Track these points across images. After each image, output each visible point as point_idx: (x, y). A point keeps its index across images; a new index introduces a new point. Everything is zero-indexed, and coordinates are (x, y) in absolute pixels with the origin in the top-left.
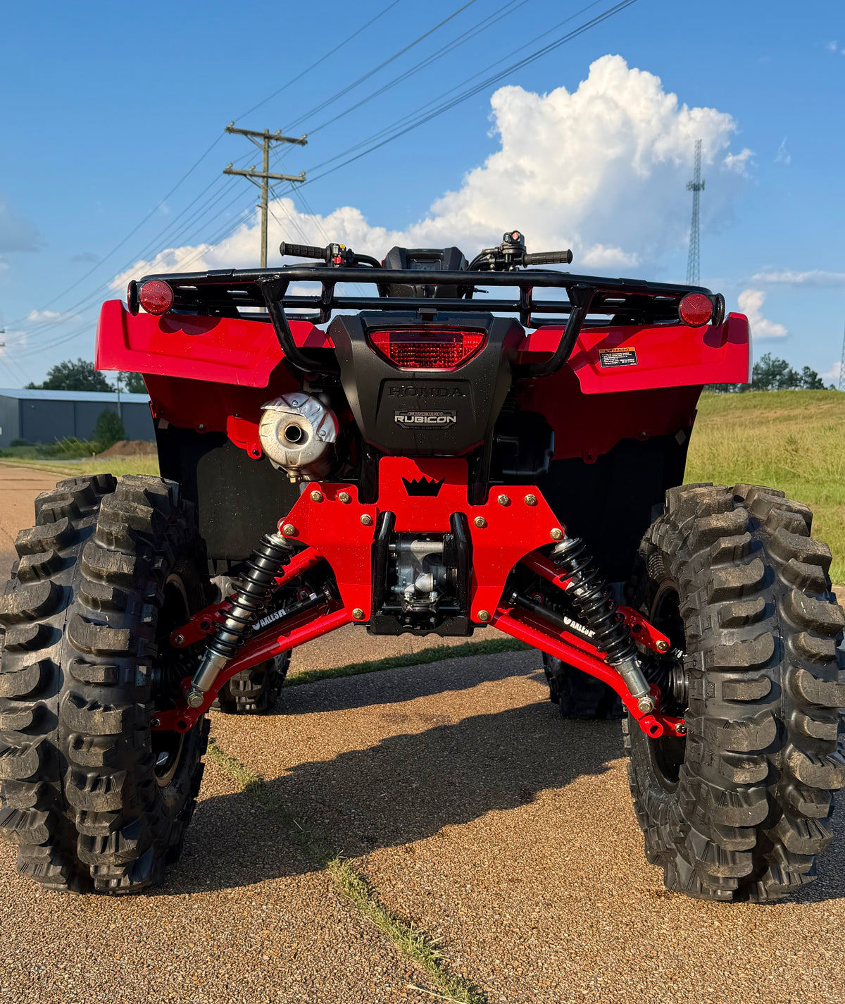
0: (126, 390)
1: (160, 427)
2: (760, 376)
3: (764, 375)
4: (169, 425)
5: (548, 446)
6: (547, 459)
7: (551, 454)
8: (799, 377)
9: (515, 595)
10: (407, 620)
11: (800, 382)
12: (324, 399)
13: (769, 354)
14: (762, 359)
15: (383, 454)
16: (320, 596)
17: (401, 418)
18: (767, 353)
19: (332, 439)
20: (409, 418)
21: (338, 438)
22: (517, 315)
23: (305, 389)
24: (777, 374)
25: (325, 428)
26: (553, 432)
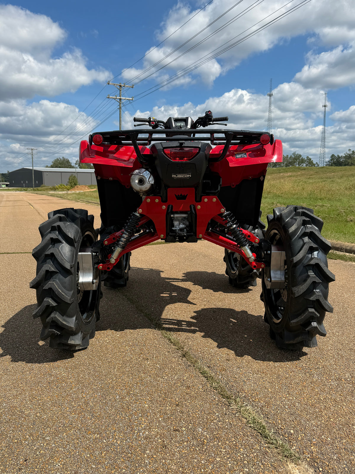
0: (78, 168)
1: (98, 179)
2: (292, 160)
3: (293, 159)
4: (101, 178)
5: (220, 183)
6: (219, 187)
7: (220, 185)
8: (305, 160)
9: (211, 229)
10: (177, 238)
11: (305, 161)
12: (150, 170)
13: (295, 152)
14: (293, 154)
15: (169, 187)
16: (149, 231)
17: (174, 176)
18: (294, 152)
19: (153, 182)
20: (177, 176)
21: (155, 182)
22: (209, 142)
23: (144, 167)
24: (298, 159)
25: (150, 179)
26: (221, 179)
